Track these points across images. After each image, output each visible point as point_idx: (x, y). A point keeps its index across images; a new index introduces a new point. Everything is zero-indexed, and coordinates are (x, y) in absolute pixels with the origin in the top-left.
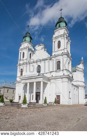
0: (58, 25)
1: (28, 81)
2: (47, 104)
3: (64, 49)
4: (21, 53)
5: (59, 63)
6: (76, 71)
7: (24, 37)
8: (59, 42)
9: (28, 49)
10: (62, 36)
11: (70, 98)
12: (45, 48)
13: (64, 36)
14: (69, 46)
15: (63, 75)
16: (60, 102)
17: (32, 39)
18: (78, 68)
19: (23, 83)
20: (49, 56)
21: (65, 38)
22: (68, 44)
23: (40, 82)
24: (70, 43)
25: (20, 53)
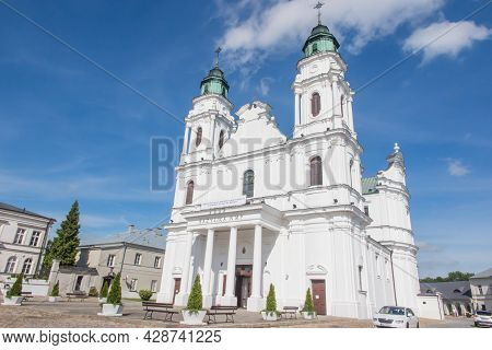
0: (310, 46)
1: (211, 225)
2: (279, 314)
3: (332, 119)
4: (190, 129)
6: (377, 192)
7: (202, 83)
8: (316, 96)
9: (213, 117)
10: (324, 79)
11: (364, 293)
12: (269, 114)
13: (329, 78)
14: (348, 108)
15: (331, 203)
16: (324, 305)
17: (228, 87)
18: (383, 178)
19: (192, 231)
20: (284, 138)
21: (335, 85)
22: (345, 101)
23: (252, 228)
24: (351, 99)
25: (187, 130)
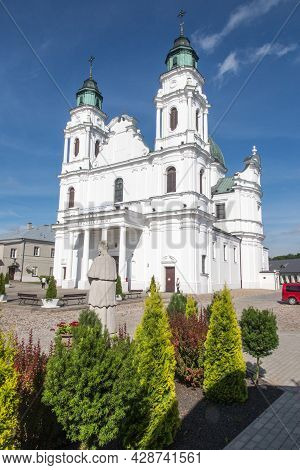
0: (171, 60)
1: (86, 226)
3: (186, 133)
4: (69, 139)
5: (171, 173)
6: (233, 191)
7: (78, 94)
8: (174, 112)
9: (88, 129)
10: (181, 95)
12: (135, 127)
13: (186, 94)
14: (204, 121)
16: (173, 285)
17: (101, 98)
18: (239, 179)
19: (74, 231)
20: (148, 150)
21: (190, 100)
22: (200, 114)
24: (206, 111)
25: (66, 141)
